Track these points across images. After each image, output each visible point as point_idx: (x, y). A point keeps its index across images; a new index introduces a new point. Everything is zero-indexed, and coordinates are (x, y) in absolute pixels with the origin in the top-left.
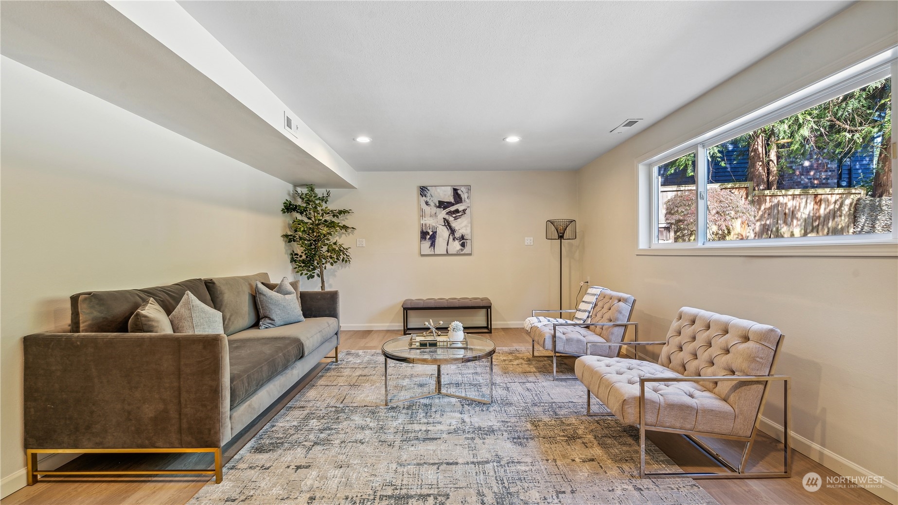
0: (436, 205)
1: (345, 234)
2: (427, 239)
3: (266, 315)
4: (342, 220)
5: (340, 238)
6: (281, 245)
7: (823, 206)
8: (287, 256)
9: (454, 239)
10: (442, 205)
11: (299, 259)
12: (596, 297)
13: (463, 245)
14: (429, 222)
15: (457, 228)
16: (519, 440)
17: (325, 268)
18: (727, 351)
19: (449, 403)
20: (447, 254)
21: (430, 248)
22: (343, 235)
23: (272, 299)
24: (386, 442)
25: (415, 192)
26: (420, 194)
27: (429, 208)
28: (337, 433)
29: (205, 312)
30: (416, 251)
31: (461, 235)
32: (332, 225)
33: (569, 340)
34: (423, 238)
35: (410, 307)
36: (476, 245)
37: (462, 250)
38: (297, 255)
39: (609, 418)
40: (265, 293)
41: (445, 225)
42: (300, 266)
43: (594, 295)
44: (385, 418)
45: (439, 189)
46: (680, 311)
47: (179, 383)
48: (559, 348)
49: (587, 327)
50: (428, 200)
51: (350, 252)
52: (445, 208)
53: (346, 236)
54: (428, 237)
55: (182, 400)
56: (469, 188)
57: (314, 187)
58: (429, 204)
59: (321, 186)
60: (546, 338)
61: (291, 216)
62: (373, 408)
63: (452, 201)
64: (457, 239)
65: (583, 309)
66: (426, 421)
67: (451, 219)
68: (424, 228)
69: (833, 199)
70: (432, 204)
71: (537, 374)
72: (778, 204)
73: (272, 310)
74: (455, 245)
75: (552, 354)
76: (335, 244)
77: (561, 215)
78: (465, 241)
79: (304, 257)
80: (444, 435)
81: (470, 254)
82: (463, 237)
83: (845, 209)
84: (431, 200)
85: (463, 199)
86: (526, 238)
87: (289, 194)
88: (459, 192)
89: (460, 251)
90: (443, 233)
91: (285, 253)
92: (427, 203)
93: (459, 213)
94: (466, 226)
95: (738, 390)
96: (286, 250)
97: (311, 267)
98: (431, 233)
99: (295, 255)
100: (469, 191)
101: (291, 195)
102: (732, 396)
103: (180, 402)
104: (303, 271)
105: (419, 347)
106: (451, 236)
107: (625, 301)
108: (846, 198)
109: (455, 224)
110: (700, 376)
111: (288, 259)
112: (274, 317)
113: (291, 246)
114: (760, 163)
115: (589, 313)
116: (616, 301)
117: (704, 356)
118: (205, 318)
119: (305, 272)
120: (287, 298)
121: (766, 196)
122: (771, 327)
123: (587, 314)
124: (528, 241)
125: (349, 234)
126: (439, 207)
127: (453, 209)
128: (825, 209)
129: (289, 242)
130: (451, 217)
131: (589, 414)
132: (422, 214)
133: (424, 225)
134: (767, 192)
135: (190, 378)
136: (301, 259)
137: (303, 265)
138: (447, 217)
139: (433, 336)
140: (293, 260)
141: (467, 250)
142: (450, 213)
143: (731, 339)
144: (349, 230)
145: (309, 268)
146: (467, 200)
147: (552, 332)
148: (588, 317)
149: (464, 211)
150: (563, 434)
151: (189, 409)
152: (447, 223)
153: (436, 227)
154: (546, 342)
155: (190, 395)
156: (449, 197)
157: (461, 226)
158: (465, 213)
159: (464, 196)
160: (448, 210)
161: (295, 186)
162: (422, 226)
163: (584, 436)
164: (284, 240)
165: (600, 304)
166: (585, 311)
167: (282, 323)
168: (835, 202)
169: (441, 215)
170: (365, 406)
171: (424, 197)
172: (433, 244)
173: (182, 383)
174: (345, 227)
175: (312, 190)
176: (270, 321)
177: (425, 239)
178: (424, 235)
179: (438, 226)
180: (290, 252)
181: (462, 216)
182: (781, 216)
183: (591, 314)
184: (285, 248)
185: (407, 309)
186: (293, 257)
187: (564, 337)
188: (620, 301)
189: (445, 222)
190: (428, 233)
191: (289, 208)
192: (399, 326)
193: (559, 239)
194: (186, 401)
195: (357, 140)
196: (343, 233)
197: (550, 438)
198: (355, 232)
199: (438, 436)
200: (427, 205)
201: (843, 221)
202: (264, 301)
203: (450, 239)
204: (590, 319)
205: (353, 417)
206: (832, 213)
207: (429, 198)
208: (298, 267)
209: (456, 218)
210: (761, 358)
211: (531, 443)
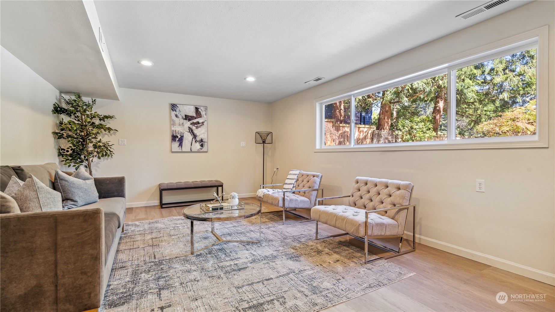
0: (183, 117)
1: (108, 135)
2: (177, 141)
3: (68, 197)
4: (108, 123)
5: (103, 138)
6: (51, 140)
7: (362, 134)
8: (55, 150)
9: (196, 142)
10: (187, 118)
11: (66, 153)
12: (297, 176)
13: (202, 146)
14: (178, 129)
15: (198, 134)
16: (294, 258)
17: (92, 161)
18: (390, 196)
19: (235, 246)
20: (191, 151)
21: (178, 147)
22: (106, 136)
23: (74, 184)
24: (214, 276)
25: (167, 108)
26: (172, 109)
27: (178, 119)
28: (171, 278)
29: (50, 193)
30: (168, 149)
31: (201, 139)
32: (100, 127)
33: (291, 200)
34: (173, 140)
35: (166, 188)
36: (210, 146)
37: (201, 149)
38: (64, 150)
39: (327, 239)
40: (67, 179)
41: (189, 132)
42: (68, 159)
43: (296, 174)
44: (199, 262)
45: (185, 107)
46: (357, 179)
47: (56, 256)
48: (287, 205)
49: (294, 193)
50: (177, 114)
51: (114, 149)
52: (189, 120)
53: (109, 136)
54: (177, 139)
55: (58, 272)
56: (206, 108)
57: (81, 95)
58: (178, 117)
59: (87, 95)
60: (280, 200)
61: (58, 117)
62: (183, 258)
63: (195, 115)
64: (198, 142)
65: (288, 183)
66: (229, 259)
67: (194, 128)
68: (174, 133)
69: (365, 130)
70: (180, 117)
71: (271, 222)
72: (345, 132)
73: (75, 193)
74: (196, 145)
75: (282, 209)
76: (100, 142)
77: (263, 129)
78: (203, 143)
79: (70, 152)
80: (249, 265)
81: (206, 152)
82: (202, 141)
83: (369, 135)
84: (179, 114)
85: (202, 115)
86: (242, 142)
87: (57, 99)
88: (200, 110)
89: (200, 150)
90: (188, 137)
91: (54, 148)
92: (176, 116)
93: (199, 124)
94: (204, 133)
95: (399, 213)
96: (55, 146)
97: (79, 160)
98: (179, 137)
99: (61, 150)
100: (206, 110)
101: (58, 99)
102: (396, 216)
103: (56, 274)
104: (70, 164)
105: (212, 211)
106: (194, 140)
107: (317, 176)
108: (369, 130)
109: (196, 131)
110: (375, 209)
111: (56, 153)
112: (77, 199)
113: (58, 142)
114: (338, 110)
115: (294, 184)
116: (312, 177)
117: (377, 199)
118: (51, 198)
119: (72, 164)
120: (88, 183)
121: (340, 127)
122: (407, 182)
123: (292, 185)
124: (243, 144)
125: (111, 135)
126: (186, 119)
127: (195, 121)
128: (362, 135)
129: (58, 138)
130: (194, 127)
131: (317, 239)
132: (173, 123)
133: (174, 131)
134: (341, 125)
135: (68, 250)
136: (68, 153)
137: (70, 158)
138: (191, 126)
139: (220, 203)
140: (60, 154)
141: (204, 149)
142: (193, 124)
143: (391, 190)
144: (112, 132)
145: (77, 160)
146: (205, 116)
147: (283, 196)
148: (293, 187)
149: (203, 123)
150: (313, 251)
151: (67, 279)
152: (191, 131)
153: (183, 133)
154: (280, 202)
155: (68, 267)
156: (192, 113)
157: (200, 132)
158: (203, 125)
159: (203, 113)
160: (191, 122)
161: (61, 92)
162: (173, 131)
163: (324, 250)
164: (53, 137)
165: (300, 179)
166: (291, 184)
167: (84, 204)
168: (366, 132)
169: (186, 125)
170: (176, 257)
171: (174, 111)
172: (181, 145)
173: (59, 256)
174: (109, 129)
175: (79, 97)
176: (73, 203)
177: (175, 141)
178: (174, 138)
179: (185, 132)
180: (57, 147)
181: (202, 126)
182: (346, 137)
183: (295, 185)
184: (54, 143)
185: (162, 190)
186: (60, 152)
187: (288, 198)
188: (314, 176)
189: (189, 130)
190: (177, 137)
191: (58, 110)
192: (157, 202)
193: (262, 143)
194: (63, 272)
195: (142, 63)
196: (106, 134)
197: (308, 254)
198: (117, 133)
199: (245, 266)
200: (177, 117)
201: (368, 140)
202: (66, 185)
203: (193, 142)
204: (294, 188)
205: (173, 266)
206: (364, 138)
207: (178, 112)
208: (65, 160)
209: (197, 128)
210: (407, 197)
211: (302, 258)
